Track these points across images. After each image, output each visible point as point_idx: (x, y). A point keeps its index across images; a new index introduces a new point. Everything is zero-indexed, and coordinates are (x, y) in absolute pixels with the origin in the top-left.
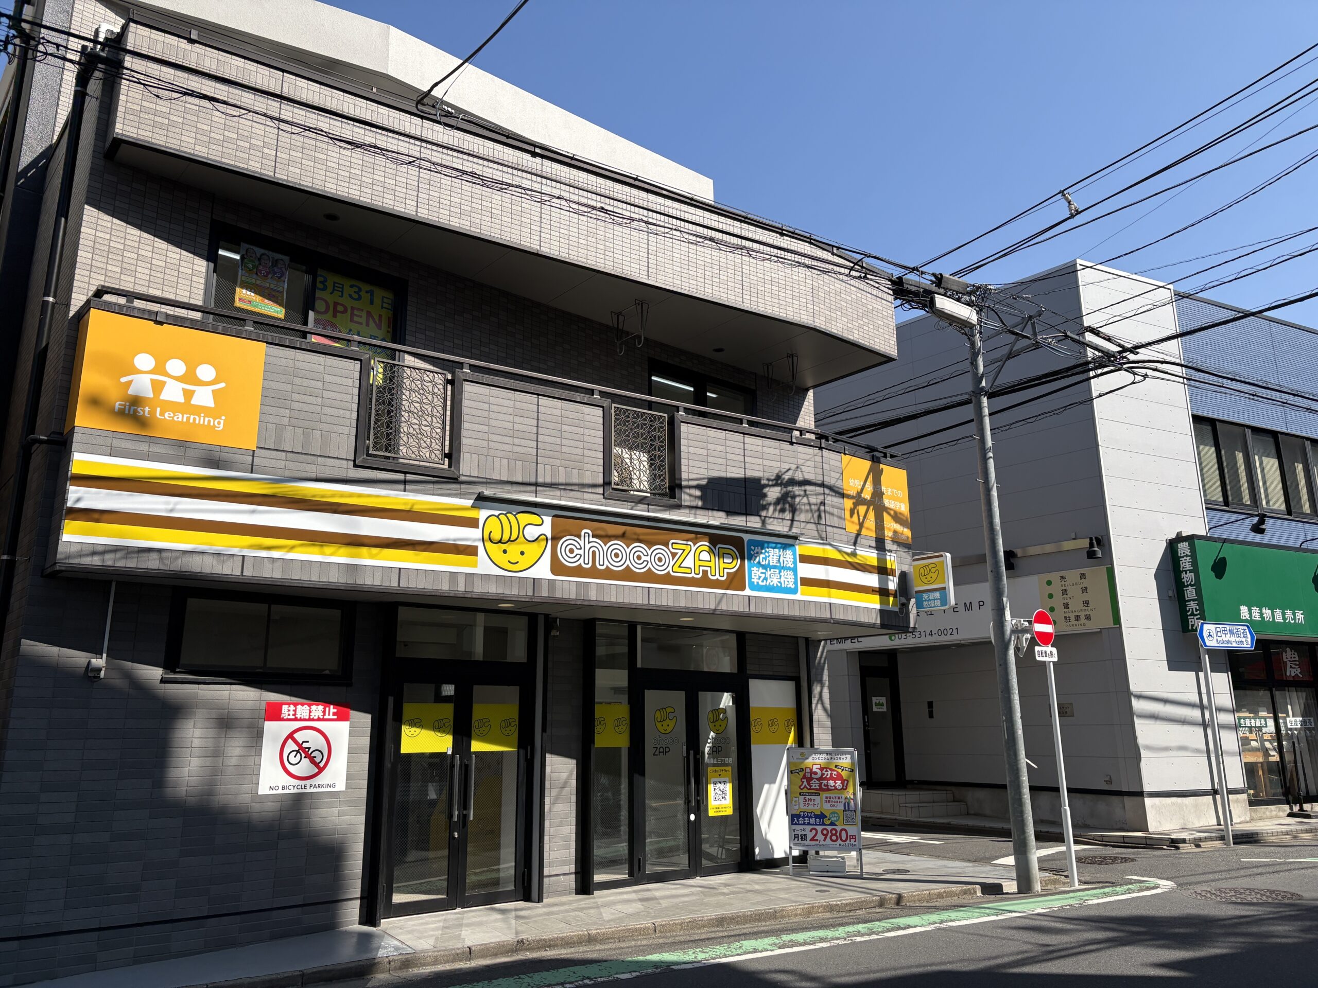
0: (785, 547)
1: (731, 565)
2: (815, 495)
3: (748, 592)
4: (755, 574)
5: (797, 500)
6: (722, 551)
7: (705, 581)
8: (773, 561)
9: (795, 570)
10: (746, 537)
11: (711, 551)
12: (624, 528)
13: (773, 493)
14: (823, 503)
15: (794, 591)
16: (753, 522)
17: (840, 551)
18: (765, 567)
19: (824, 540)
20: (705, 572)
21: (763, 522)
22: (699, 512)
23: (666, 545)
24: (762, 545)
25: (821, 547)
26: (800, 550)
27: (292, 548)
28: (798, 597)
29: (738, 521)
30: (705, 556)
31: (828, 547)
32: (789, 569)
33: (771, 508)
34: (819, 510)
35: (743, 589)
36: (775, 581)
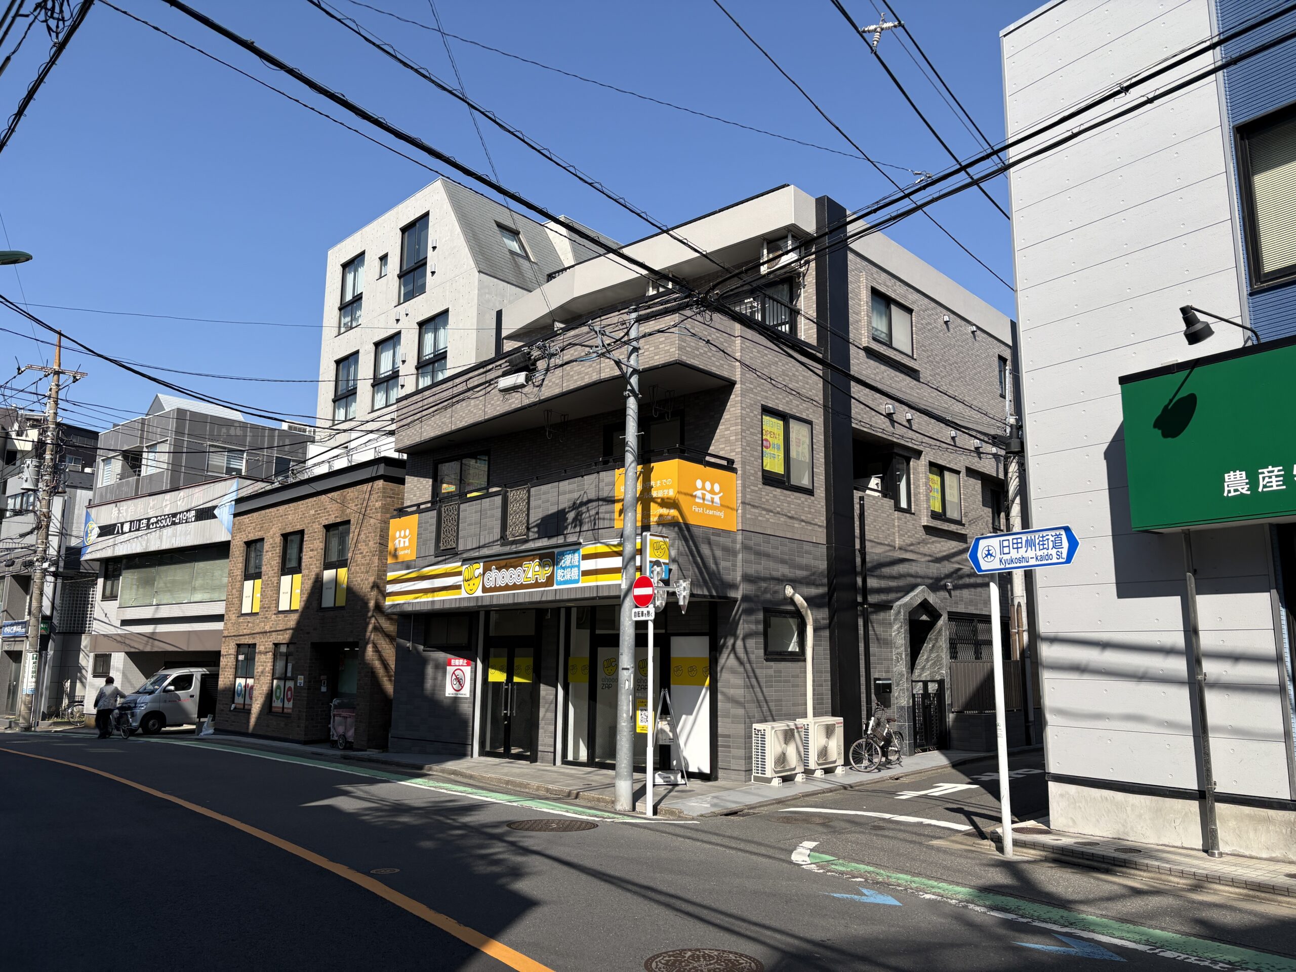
0: (574, 551)
1: (548, 570)
2: (593, 509)
3: (555, 587)
4: (559, 574)
5: (584, 515)
6: (545, 563)
7: (537, 584)
8: (568, 563)
9: (578, 566)
10: (556, 551)
11: (540, 565)
12: (505, 561)
13: (571, 516)
14: (597, 513)
15: (577, 581)
16: (560, 540)
17: (608, 545)
18: (564, 568)
19: (597, 540)
20: (537, 578)
21: (565, 538)
22: (536, 541)
23: (521, 567)
24: (562, 554)
25: (594, 546)
26: (584, 551)
27: (421, 597)
28: (580, 585)
29: (553, 541)
30: (537, 568)
31: (599, 545)
32: (576, 566)
33: (570, 527)
34: (595, 519)
35: (552, 585)
36: (568, 577)
